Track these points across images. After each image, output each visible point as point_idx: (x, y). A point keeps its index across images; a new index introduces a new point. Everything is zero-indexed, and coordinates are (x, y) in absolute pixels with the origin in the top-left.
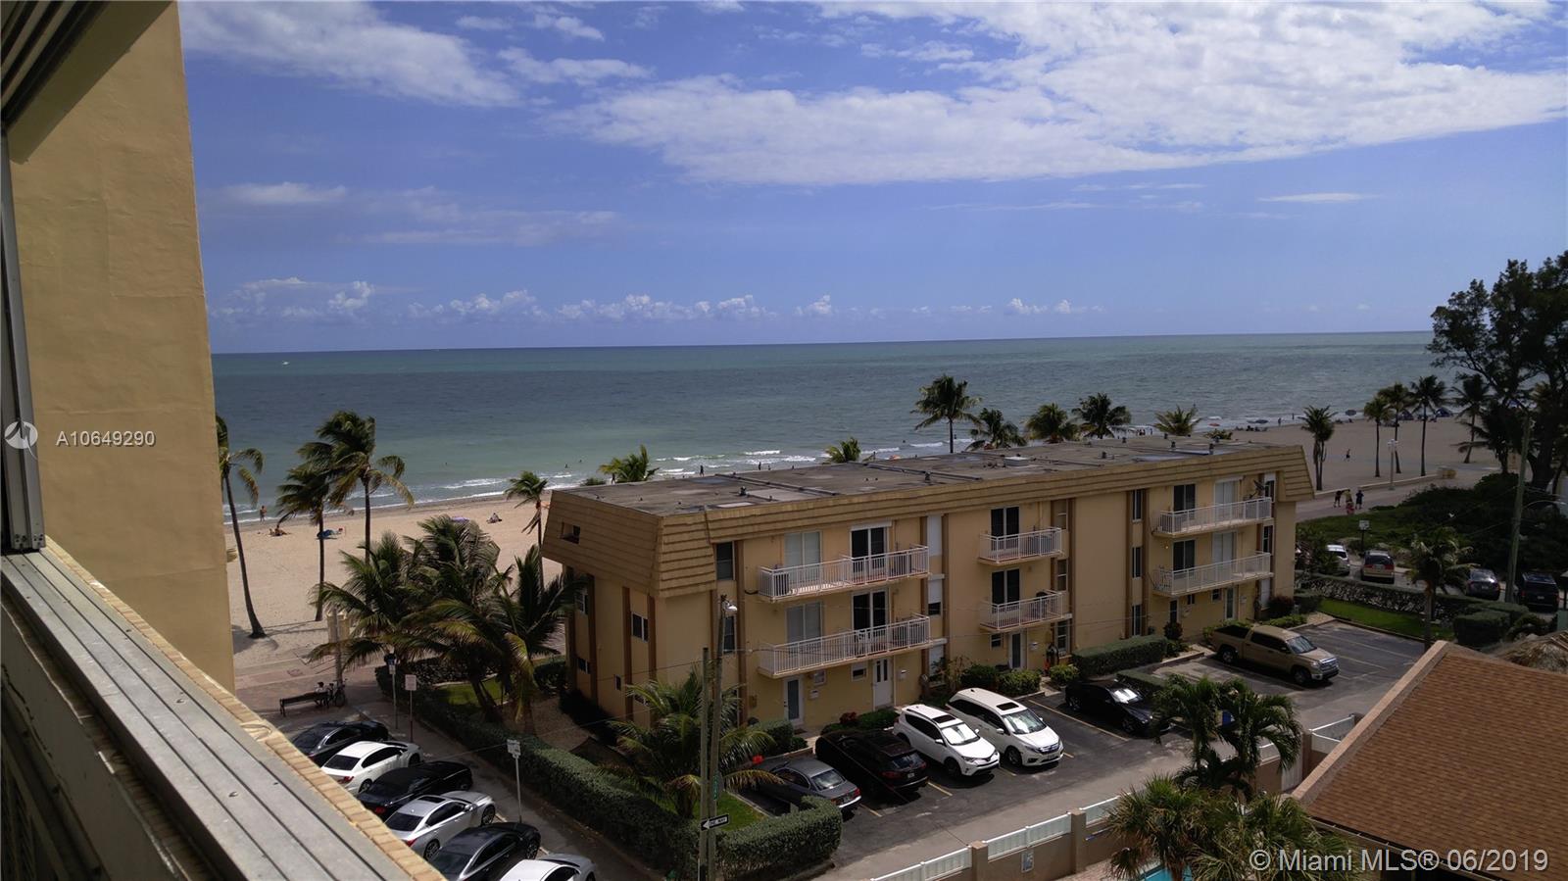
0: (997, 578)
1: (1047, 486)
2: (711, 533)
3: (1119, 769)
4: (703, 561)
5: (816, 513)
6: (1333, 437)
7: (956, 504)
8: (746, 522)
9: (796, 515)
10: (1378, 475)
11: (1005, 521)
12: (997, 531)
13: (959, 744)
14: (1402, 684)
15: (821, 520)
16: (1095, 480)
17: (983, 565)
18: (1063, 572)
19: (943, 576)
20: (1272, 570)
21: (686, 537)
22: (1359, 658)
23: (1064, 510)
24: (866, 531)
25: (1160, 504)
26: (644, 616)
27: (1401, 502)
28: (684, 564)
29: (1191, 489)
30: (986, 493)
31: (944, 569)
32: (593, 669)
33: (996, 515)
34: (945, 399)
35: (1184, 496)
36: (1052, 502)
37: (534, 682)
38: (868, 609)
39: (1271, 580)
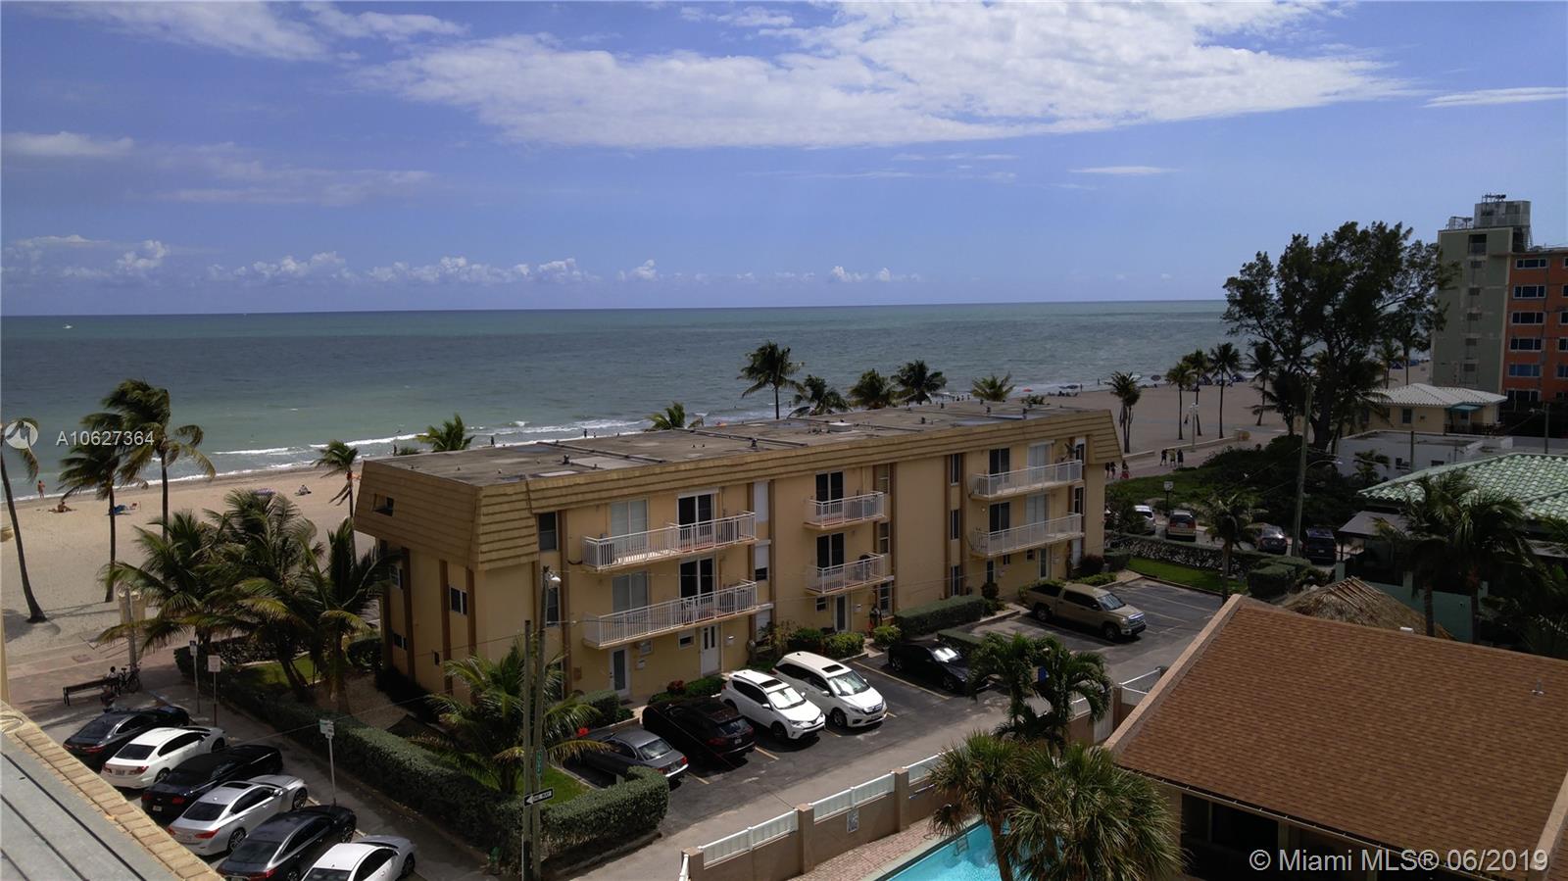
0: (822, 542)
1: (870, 451)
2: (533, 502)
3: (940, 727)
4: (525, 532)
5: (642, 481)
6: (1139, 401)
7: (782, 470)
8: (570, 491)
9: (622, 483)
10: (1181, 438)
11: (830, 486)
12: (821, 496)
13: (786, 708)
14: (1202, 637)
15: (646, 489)
16: (915, 445)
17: (808, 529)
18: (885, 535)
19: (769, 542)
20: (1083, 529)
21: (506, 507)
22: (1164, 613)
23: (885, 474)
24: (693, 498)
25: (977, 468)
26: (462, 588)
27: (1202, 464)
28: (503, 535)
29: (1006, 453)
30: (812, 458)
31: (771, 535)
32: (409, 645)
33: (821, 480)
34: (769, 365)
35: (999, 460)
36: (874, 467)
37: (348, 659)
38: (695, 577)
39: (1083, 540)
